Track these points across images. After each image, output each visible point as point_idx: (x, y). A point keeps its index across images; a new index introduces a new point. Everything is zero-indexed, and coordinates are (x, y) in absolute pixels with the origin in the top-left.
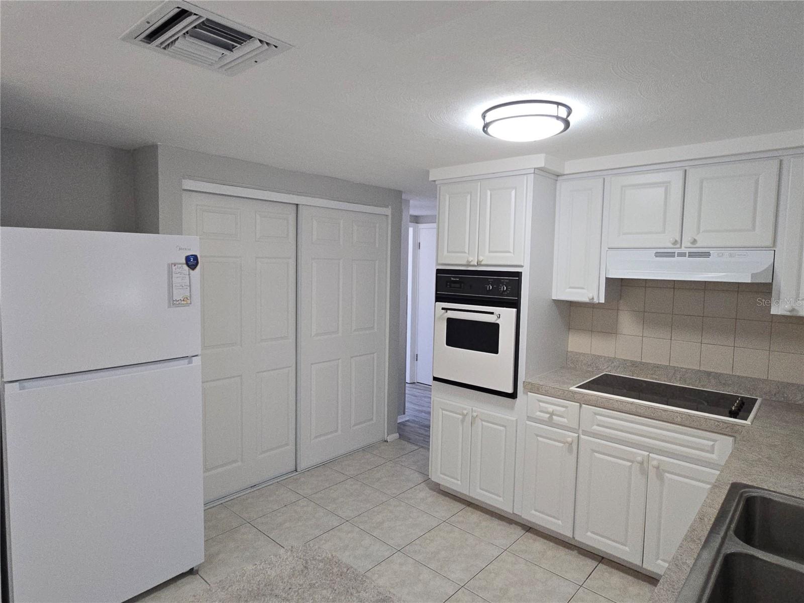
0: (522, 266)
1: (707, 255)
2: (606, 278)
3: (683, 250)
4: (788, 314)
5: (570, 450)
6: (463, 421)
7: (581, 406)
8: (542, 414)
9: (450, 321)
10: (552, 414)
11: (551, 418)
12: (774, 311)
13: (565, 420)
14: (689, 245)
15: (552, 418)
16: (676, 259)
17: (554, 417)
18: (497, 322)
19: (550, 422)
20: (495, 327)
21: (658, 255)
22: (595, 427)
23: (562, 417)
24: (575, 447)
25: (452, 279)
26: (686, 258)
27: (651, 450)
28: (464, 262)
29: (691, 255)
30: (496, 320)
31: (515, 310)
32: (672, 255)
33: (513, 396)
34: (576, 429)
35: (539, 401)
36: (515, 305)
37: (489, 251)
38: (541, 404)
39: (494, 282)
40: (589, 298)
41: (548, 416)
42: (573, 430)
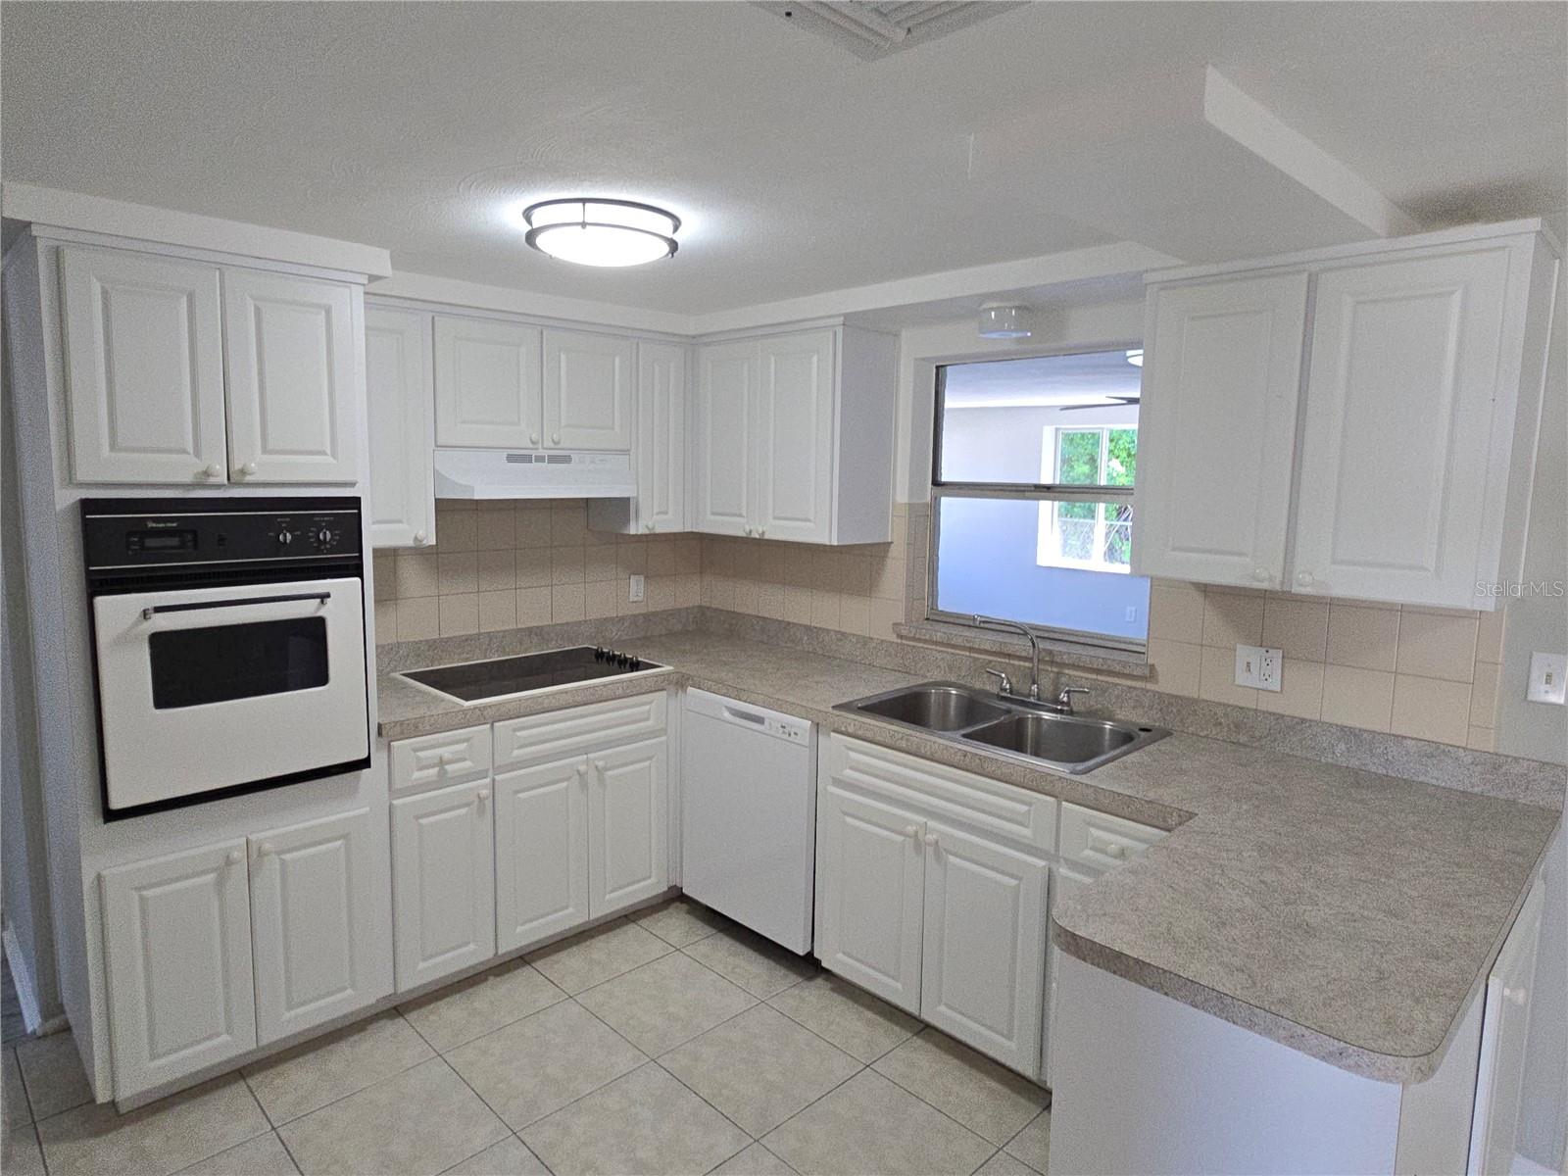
0: (352, 485)
1: (566, 459)
2: (436, 500)
3: (541, 452)
4: (647, 532)
5: (481, 811)
6: (220, 884)
7: (493, 728)
8: (425, 773)
9: (158, 641)
10: (442, 763)
11: (442, 773)
12: (633, 529)
13: (468, 764)
14: (552, 445)
15: (446, 772)
16: (534, 465)
17: (447, 767)
18: (319, 614)
19: (443, 780)
20: (316, 626)
21: (511, 458)
22: (516, 752)
23: (464, 760)
24: (488, 803)
25: (151, 525)
26: (545, 465)
28: (188, 479)
29: (553, 459)
30: (318, 609)
31: (358, 579)
32: (527, 459)
33: (365, 763)
34: (487, 771)
35: (415, 750)
36: (357, 570)
37: (265, 451)
38: (421, 754)
39: (294, 524)
40: (416, 538)
41: (436, 770)
42: (482, 775)
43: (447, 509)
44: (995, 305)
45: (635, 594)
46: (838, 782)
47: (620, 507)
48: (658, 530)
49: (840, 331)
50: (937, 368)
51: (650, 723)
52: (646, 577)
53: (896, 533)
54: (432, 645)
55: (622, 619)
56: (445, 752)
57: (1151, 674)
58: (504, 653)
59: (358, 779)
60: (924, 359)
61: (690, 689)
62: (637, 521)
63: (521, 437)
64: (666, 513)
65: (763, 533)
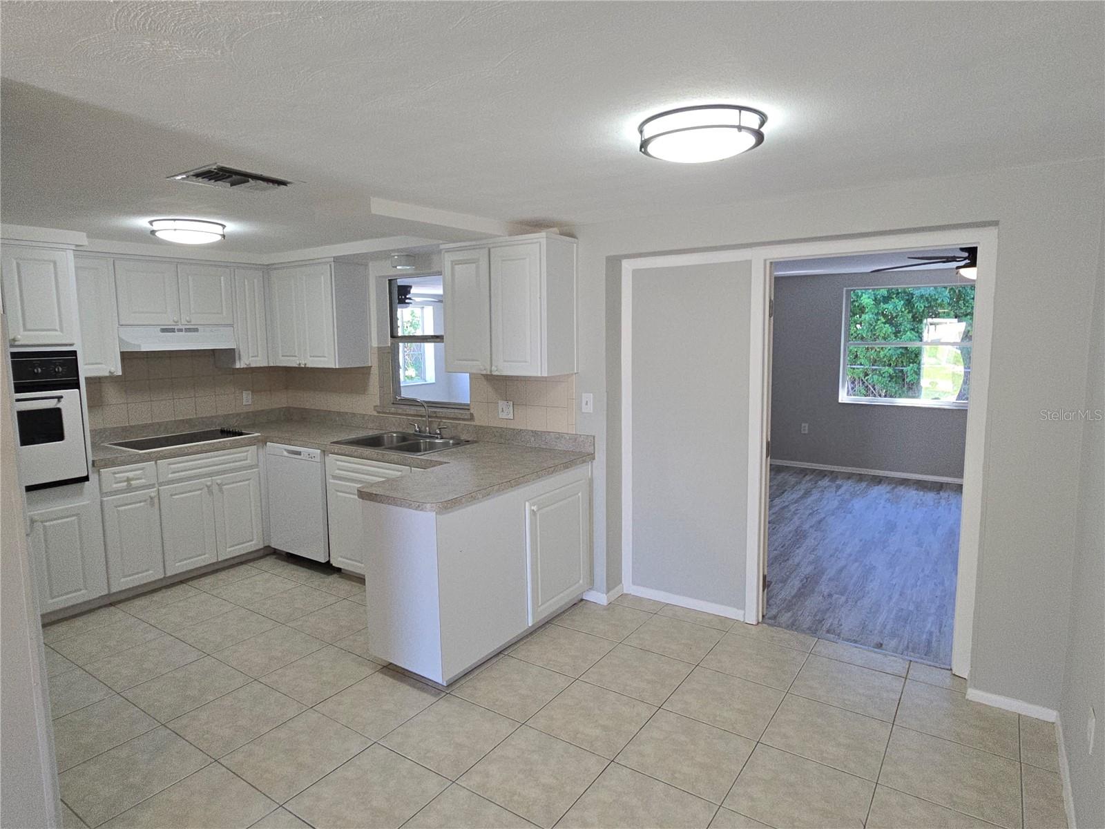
0: (72, 345)
1: (196, 330)
2: (121, 352)
3: (180, 327)
4: (245, 366)
5: (152, 505)
7: (156, 463)
8: (120, 485)
10: (128, 480)
11: (129, 485)
12: (238, 366)
13: (143, 481)
14: (186, 323)
15: (131, 485)
16: (177, 333)
17: (132, 482)
18: (58, 406)
19: (130, 489)
20: (57, 413)
21: (163, 330)
22: (171, 476)
23: (141, 479)
24: (156, 500)
26: (183, 333)
27: (210, 475)
29: (188, 330)
30: (57, 404)
31: (77, 390)
32: (173, 330)
33: (86, 479)
34: (154, 484)
35: (115, 473)
36: (76, 385)
37: (25, 330)
38: (117, 476)
39: (41, 364)
40: (110, 372)
41: (125, 484)
42: (153, 486)
43: (127, 357)
44: (396, 254)
45: (247, 400)
46: (335, 477)
47: (230, 354)
48: (253, 365)
49: (333, 264)
50: (389, 280)
51: (248, 461)
52: (252, 392)
53: (373, 361)
54: (124, 429)
55: (238, 415)
56: (131, 475)
57: (472, 418)
58: (168, 433)
59: (82, 488)
60: (380, 277)
61: (268, 443)
62: (240, 359)
63: (168, 321)
64: (257, 356)
65: (305, 364)
